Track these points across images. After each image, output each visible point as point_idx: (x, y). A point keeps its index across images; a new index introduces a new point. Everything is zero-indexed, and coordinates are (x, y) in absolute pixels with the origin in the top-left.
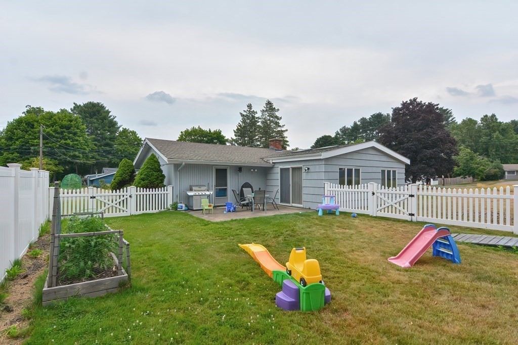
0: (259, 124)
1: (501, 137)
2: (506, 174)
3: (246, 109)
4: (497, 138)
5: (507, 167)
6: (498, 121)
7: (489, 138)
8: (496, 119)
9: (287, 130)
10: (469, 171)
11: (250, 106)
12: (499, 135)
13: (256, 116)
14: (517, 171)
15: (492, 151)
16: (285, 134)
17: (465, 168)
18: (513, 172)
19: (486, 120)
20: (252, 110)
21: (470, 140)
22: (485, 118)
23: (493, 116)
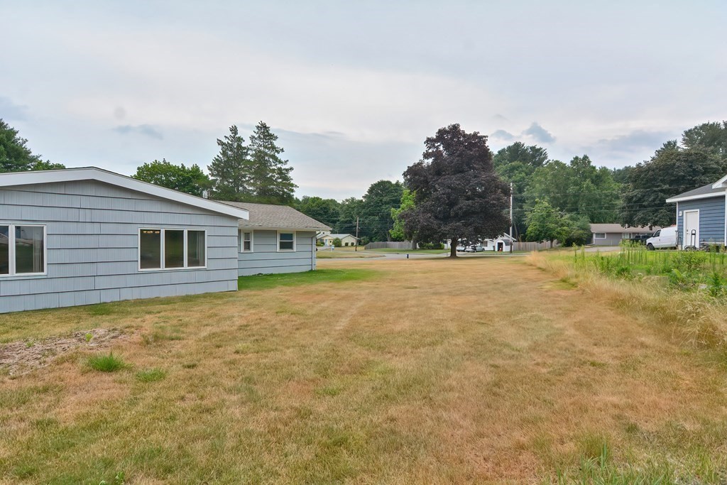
0: (248, 158)
1: (592, 186)
2: (594, 236)
3: (229, 134)
4: (588, 187)
5: (595, 228)
6: (592, 164)
7: (578, 187)
8: (589, 162)
9: (291, 169)
10: (545, 233)
11: (234, 130)
12: (590, 184)
13: (244, 145)
14: (607, 233)
15: (582, 206)
16: (291, 174)
17: (541, 229)
18: (602, 235)
19: (577, 163)
20: (237, 136)
21: (557, 191)
22: (576, 161)
23: (586, 157)
